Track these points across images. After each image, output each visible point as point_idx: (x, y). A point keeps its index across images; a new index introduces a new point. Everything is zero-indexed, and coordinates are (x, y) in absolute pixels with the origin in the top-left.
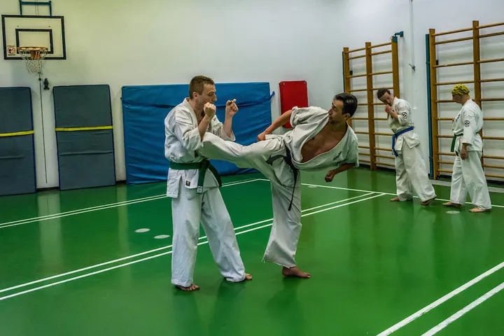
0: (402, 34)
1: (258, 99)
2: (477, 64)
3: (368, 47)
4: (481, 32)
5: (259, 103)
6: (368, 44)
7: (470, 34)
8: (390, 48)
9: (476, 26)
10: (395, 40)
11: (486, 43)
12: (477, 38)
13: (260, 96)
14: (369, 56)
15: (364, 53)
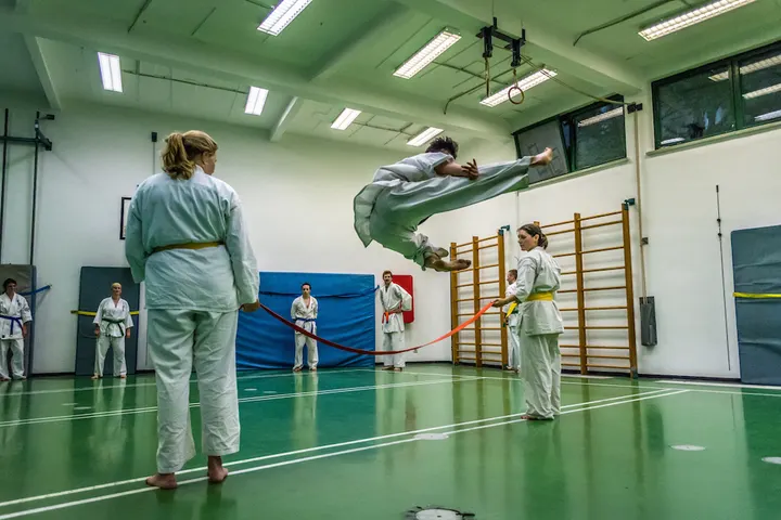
0: (508, 228)
1: (362, 290)
2: (579, 255)
3: (476, 241)
4: (583, 224)
5: (363, 295)
6: (475, 238)
7: (572, 226)
8: (496, 241)
9: (577, 219)
10: (501, 233)
11: (587, 234)
12: (578, 230)
13: (364, 288)
14: (476, 250)
15: (471, 247)
